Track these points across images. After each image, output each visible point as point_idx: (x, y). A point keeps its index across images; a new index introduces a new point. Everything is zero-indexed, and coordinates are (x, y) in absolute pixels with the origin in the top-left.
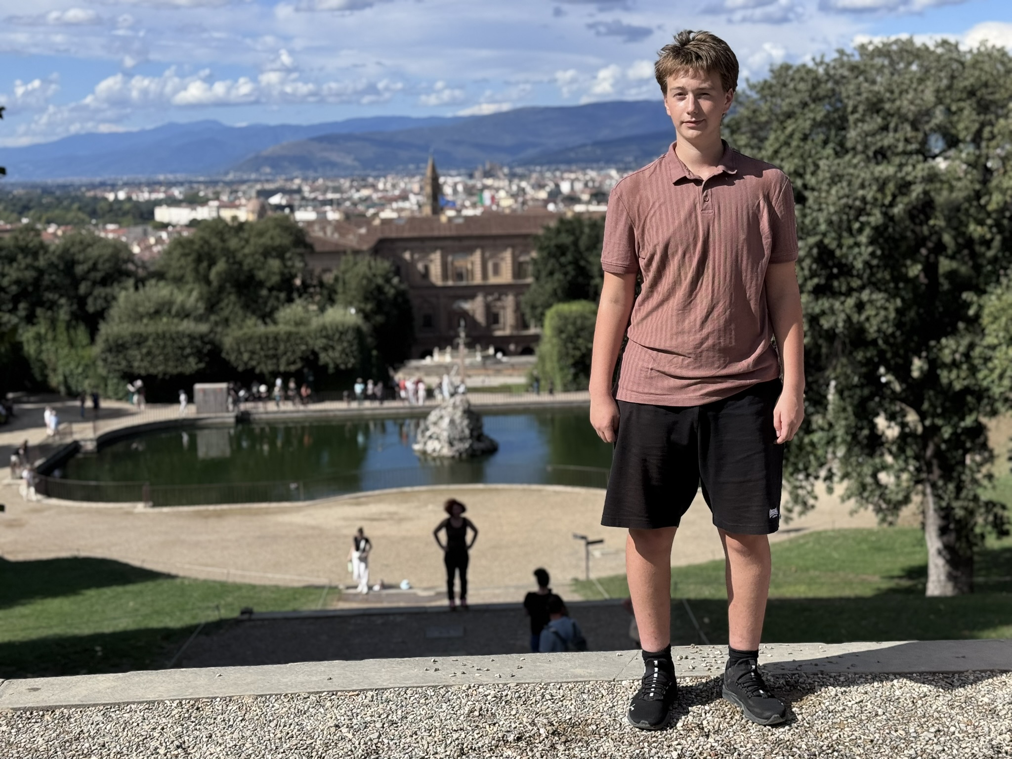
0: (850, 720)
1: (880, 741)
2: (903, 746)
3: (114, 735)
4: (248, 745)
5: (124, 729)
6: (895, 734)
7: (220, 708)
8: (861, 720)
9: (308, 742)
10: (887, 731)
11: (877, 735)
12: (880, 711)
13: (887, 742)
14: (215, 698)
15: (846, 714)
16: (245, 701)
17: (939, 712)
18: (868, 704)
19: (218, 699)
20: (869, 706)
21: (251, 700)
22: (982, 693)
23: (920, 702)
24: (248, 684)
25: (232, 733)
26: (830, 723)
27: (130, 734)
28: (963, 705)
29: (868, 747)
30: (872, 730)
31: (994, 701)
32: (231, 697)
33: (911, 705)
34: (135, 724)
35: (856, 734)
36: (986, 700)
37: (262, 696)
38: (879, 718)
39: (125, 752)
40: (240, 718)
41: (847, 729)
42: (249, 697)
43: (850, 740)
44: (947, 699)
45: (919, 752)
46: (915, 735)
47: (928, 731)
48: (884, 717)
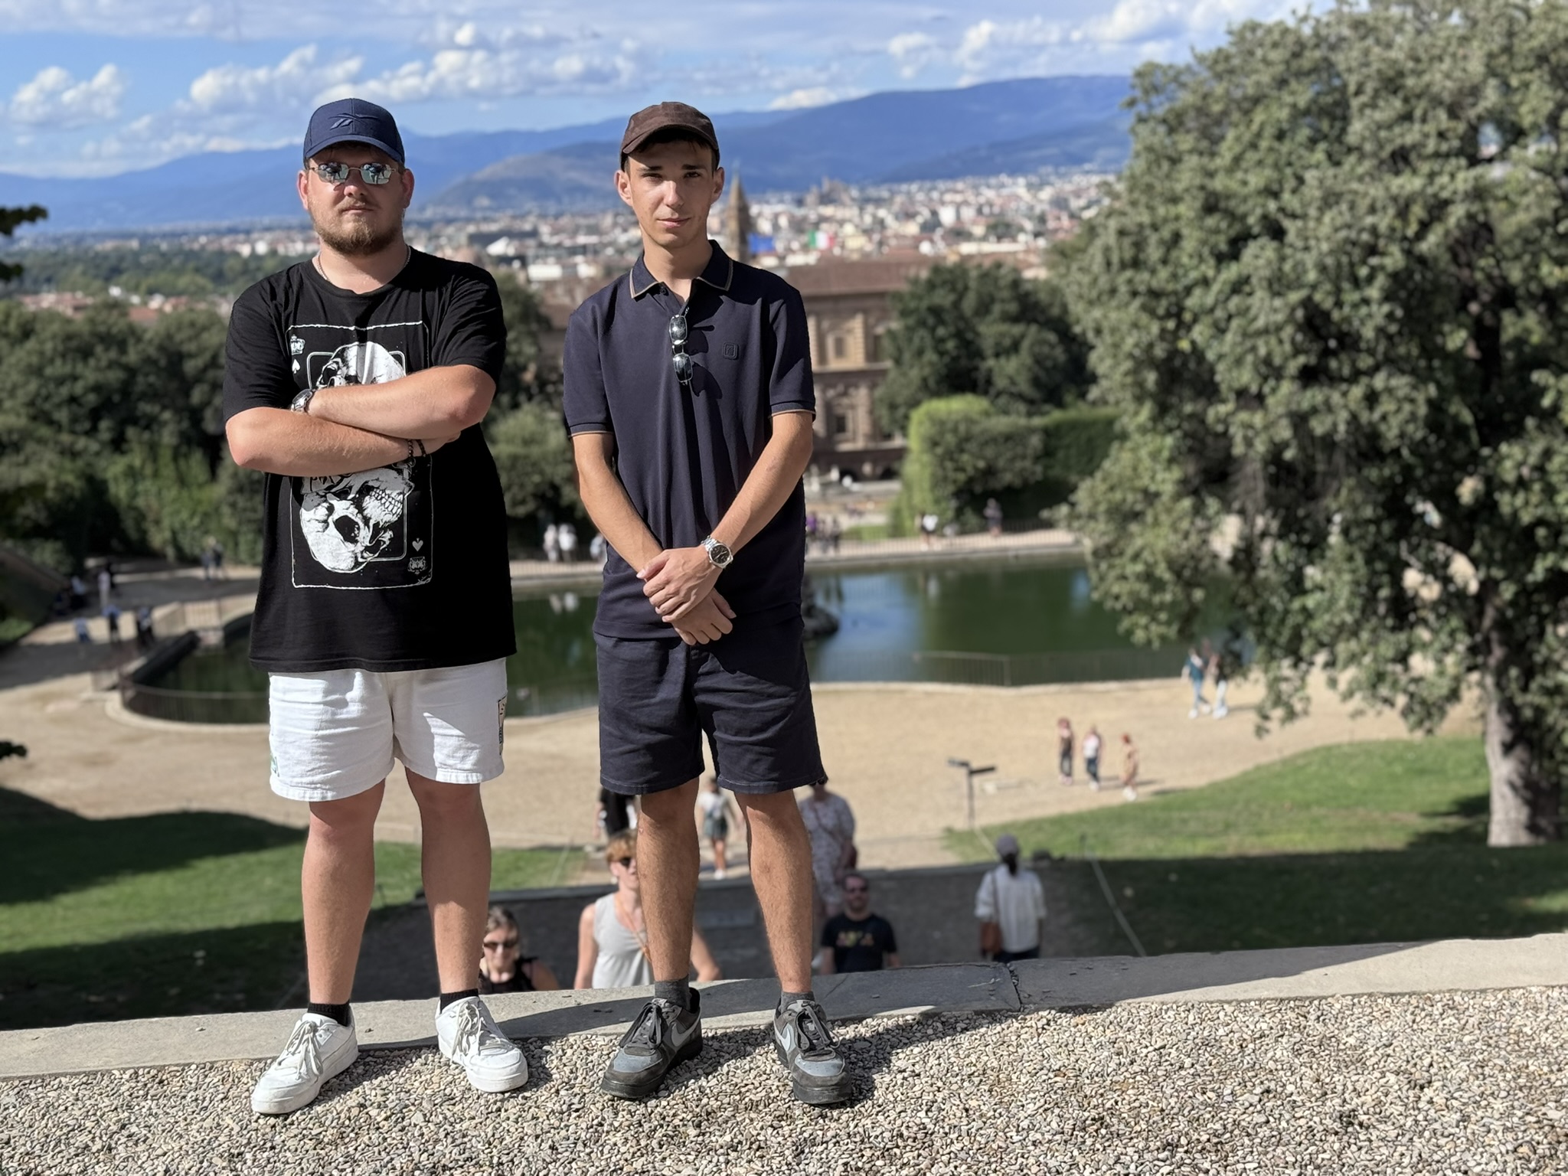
0: (1138, 1078)
1: (1175, 1110)
2: (1207, 1116)
3: (26, 1125)
4: (222, 1139)
5: (44, 1115)
6: (1201, 1099)
7: (194, 1080)
8: (1156, 1077)
9: (314, 1132)
10: (1190, 1093)
11: (1173, 1101)
12: (1188, 1062)
13: (1186, 1112)
14: (189, 1065)
15: (1136, 1068)
16: (233, 1068)
17: (1276, 1061)
18: (1173, 1051)
19: (193, 1067)
20: (1174, 1053)
21: (244, 1067)
22: (1349, 1030)
23: (1251, 1046)
24: (245, 1041)
25: (203, 1120)
26: (1108, 1082)
27: (50, 1124)
28: (1316, 1050)
29: (1156, 1118)
30: (1168, 1091)
31: (1363, 1042)
32: (212, 1063)
33: (1236, 1051)
34: (62, 1108)
35: (1142, 1098)
36: (1352, 1041)
37: (260, 1060)
38: (1183, 1073)
39: (38, 1153)
40: (221, 1096)
41: (1130, 1092)
42: (241, 1061)
43: (1130, 1110)
44: (1293, 1040)
45: (1229, 1127)
46: (1230, 1099)
47: (1251, 1092)
48: (1192, 1071)
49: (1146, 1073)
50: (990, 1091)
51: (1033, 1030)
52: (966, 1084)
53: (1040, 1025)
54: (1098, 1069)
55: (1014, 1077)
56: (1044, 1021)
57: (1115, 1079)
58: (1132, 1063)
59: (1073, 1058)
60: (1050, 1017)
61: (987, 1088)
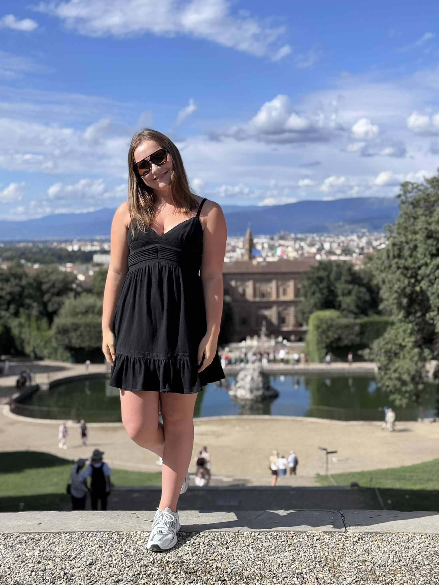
0: (403, 568)
8: (411, 569)
15: (401, 564)
26: (388, 570)
48: (429, 567)
49: (407, 566)
50: (329, 570)
51: (351, 542)
52: (317, 566)
53: (355, 540)
54: (383, 563)
55: (341, 564)
56: (357, 538)
57: (392, 568)
58: (399, 561)
59: (370, 557)
60: (359, 536)
61: (327, 569)
